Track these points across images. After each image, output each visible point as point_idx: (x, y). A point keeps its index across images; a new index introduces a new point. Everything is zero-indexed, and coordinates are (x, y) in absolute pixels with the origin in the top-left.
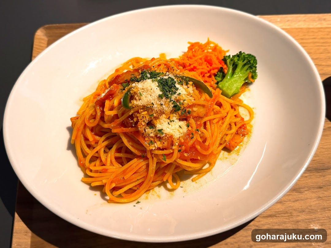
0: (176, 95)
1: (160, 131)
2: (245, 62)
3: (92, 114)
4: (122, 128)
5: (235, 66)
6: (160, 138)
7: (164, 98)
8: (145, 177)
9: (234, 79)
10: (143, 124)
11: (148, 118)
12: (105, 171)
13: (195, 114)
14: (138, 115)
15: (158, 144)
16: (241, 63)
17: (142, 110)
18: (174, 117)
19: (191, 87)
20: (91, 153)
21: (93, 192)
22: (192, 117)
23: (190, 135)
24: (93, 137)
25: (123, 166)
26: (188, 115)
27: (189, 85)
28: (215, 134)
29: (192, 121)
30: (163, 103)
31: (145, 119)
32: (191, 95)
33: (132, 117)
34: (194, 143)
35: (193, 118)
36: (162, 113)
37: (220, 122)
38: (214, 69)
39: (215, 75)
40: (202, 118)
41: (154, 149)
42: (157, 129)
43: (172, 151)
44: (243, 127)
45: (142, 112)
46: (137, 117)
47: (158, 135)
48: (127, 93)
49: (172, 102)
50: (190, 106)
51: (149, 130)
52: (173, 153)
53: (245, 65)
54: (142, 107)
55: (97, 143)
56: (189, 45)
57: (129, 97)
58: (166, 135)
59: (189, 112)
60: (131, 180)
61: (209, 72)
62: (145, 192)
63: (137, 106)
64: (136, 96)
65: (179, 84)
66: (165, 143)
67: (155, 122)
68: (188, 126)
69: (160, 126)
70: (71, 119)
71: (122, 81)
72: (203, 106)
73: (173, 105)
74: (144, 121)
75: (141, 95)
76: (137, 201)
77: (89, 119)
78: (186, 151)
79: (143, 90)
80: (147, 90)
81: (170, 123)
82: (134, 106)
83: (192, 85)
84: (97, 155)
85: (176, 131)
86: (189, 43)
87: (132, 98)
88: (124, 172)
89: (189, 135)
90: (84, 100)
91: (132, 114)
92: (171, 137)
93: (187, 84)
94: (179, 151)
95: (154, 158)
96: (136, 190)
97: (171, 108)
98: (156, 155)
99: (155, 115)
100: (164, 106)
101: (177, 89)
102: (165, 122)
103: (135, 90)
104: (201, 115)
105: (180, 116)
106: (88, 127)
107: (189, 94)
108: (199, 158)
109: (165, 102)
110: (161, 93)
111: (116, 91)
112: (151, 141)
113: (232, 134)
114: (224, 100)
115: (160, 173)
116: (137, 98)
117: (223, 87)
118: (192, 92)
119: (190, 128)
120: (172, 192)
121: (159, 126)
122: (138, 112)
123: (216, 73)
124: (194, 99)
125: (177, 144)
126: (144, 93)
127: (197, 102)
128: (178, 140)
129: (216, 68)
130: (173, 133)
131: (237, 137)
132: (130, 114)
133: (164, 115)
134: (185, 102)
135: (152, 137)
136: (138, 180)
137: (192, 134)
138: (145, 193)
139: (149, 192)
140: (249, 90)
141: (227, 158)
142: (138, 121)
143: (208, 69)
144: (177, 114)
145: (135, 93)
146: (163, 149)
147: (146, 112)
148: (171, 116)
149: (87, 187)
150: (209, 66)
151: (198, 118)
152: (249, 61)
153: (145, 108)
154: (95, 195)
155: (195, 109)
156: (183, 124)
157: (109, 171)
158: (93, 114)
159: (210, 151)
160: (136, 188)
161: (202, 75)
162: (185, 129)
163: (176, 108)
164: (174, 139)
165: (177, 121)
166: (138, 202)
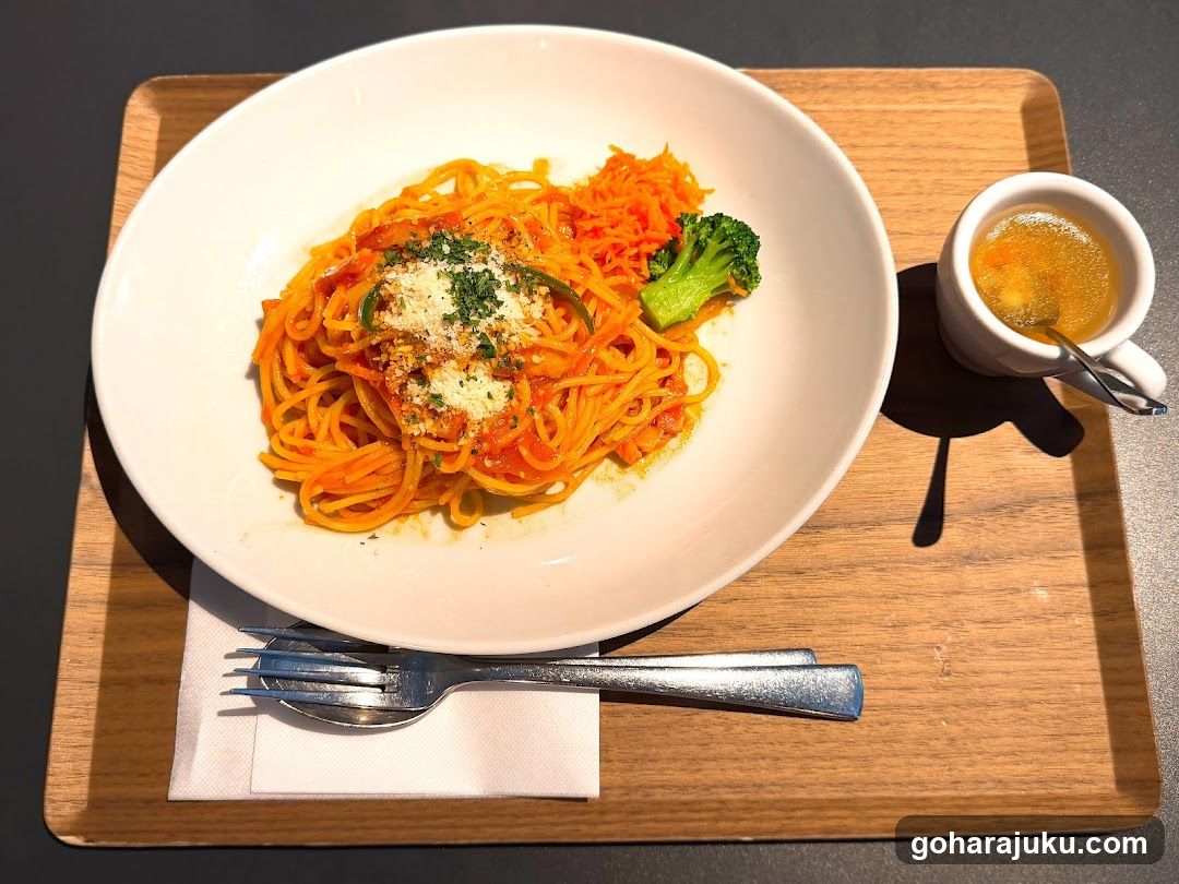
0: (490, 320)
1: (437, 397)
2: (726, 244)
3: (304, 309)
4: (358, 365)
5: (699, 249)
6: (435, 414)
7: (458, 324)
8: (397, 487)
9: (685, 284)
10: (399, 373)
11: (411, 363)
12: (309, 452)
13: (536, 371)
14: (391, 349)
15: (428, 425)
16: (713, 246)
17: (401, 341)
18: (481, 370)
19: (540, 302)
20: (290, 400)
21: (279, 492)
22: (525, 376)
23: (509, 418)
24: (297, 364)
25: (358, 446)
26: (516, 371)
27: (535, 297)
28: (583, 423)
29: (524, 386)
30: (453, 335)
31: (404, 363)
32: (535, 322)
33: (377, 349)
34: (516, 439)
35: (529, 379)
36: (448, 356)
37: (609, 394)
38: (650, 241)
39: (650, 257)
40: (556, 380)
41: (416, 434)
42: (432, 391)
43: (456, 449)
44: (675, 411)
45: (399, 345)
46: (389, 354)
47: (431, 407)
48: (373, 294)
49: (478, 335)
50: (523, 352)
51: (413, 387)
52: (459, 452)
53: (724, 252)
54: (400, 335)
55: (305, 379)
56: (611, 154)
57: (375, 304)
58: (450, 409)
59: (519, 365)
60: (359, 486)
61: (637, 244)
62: (396, 517)
63: (390, 328)
64: (392, 304)
65: (509, 289)
66: (444, 426)
67: (429, 373)
68: (510, 396)
69: (440, 385)
70: (263, 303)
71: (384, 246)
72: (563, 355)
73: (479, 343)
74: (401, 367)
75: (403, 304)
76: (371, 534)
77: (297, 320)
78: (490, 455)
79: (411, 294)
80: (421, 296)
81: (465, 382)
82: (382, 327)
83: (545, 297)
84: (302, 408)
85: (479, 403)
86: (612, 148)
87: (383, 305)
88: (348, 467)
89: (506, 418)
90: (314, 252)
91: (379, 344)
92: (464, 415)
93: (530, 293)
94: (473, 452)
95: (419, 454)
96: (373, 509)
97: (473, 349)
98: (422, 448)
99: (429, 358)
100: (454, 342)
101: (499, 304)
102: (454, 378)
103: (391, 289)
104: (552, 374)
105: (494, 370)
106: (290, 339)
107: (528, 320)
108: (522, 475)
109: (460, 333)
110: (451, 309)
111: (364, 270)
112: (414, 416)
113: (638, 425)
114: (642, 334)
115: (433, 485)
116: (394, 310)
117: (650, 299)
118: (537, 315)
119: (514, 402)
120: (458, 533)
121: (437, 386)
122: (391, 342)
123: (654, 254)
124: (539, 333)
125: (472, 435)
126: (412, 303)
127: (544, 342)
128: (479, 424)
129: (657, 241)
130: (469, 408)
131: (651, 432)
132: (374, 342)
133: (453, 363)
134: (515, 339)
135: (419, 407)
136: (377, 490)
137: (515, 419)
138: (395, 521)
139: (404, 518)
140: (732, 313)
141: (611, 479)
142: (387, 364)
143: (635, 238)
144: (488, 364)
145: (391, 296)
146: (438, 439)
147: (409, 348)
148: (474, 364)
149: (268, 476)
150: (641, 231)
151: (543, 380)
152: (735, 246)
153: (407, 337)
154: (281, 497)
155: (536, 359)
156: (500, 389)
157: (317, 454)
158: (308, 310)
159: (555, 463)
160: (373, 505)
161: (616, 251)
162: (500, 402)
163: (485, 352)
164: (468, 420)
165: (486, 379)
166: (374, 537)
